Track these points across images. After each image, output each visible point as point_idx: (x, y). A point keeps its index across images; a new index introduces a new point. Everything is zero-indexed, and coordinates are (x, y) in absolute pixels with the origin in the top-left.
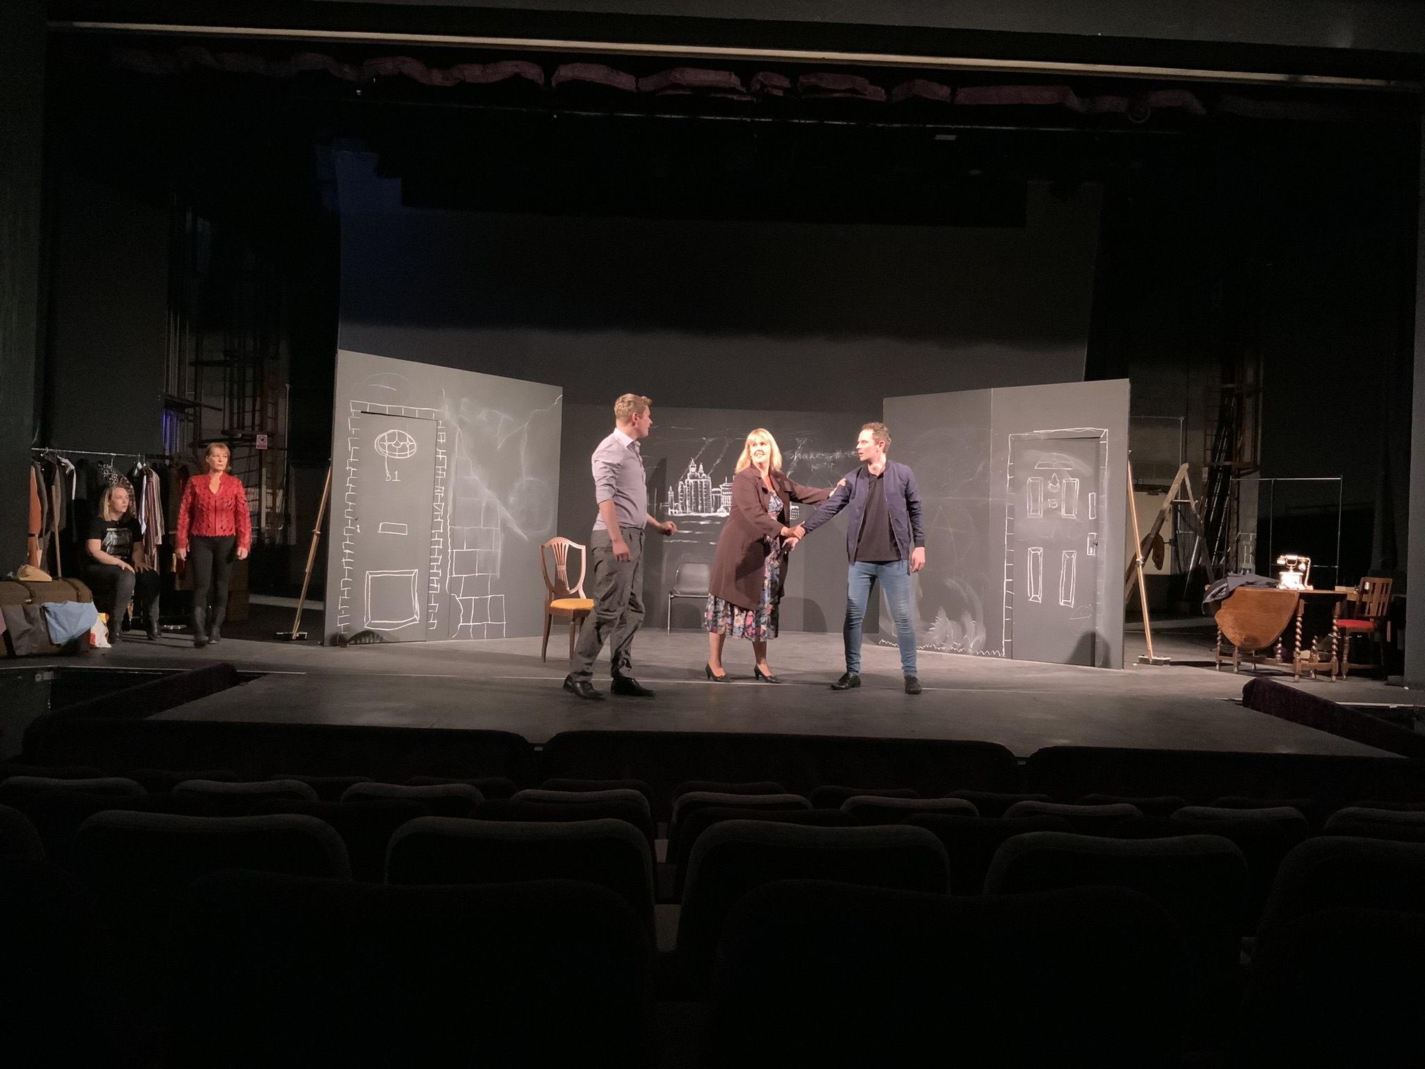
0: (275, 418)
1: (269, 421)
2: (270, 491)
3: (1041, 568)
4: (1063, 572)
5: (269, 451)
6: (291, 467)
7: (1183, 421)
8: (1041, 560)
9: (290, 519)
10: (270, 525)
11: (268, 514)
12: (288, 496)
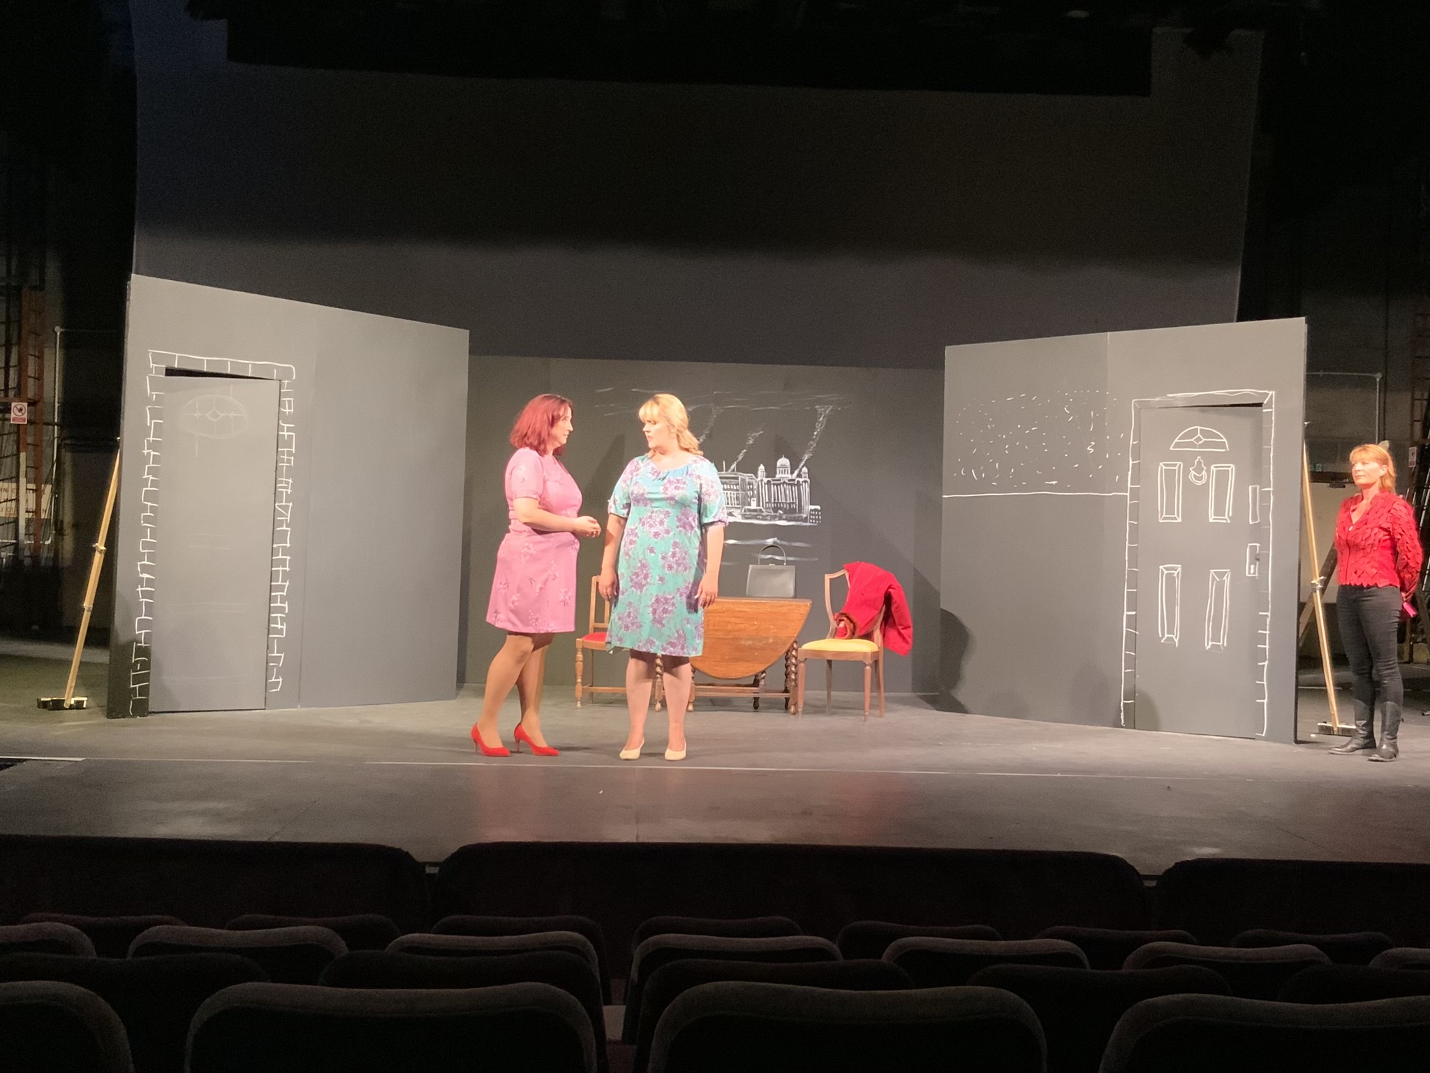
0: (39, 378)
1: (31, 382)
2: (32, 486)
3: (1178, 596)
4: (1211, 602)
5: (31, 429)
6: (63, 450)
7: (1380, 379)
8: (1178, 583)
9: (62, 528)
10: (32, 537)
11: (28, 521)
12: (59, 494)
